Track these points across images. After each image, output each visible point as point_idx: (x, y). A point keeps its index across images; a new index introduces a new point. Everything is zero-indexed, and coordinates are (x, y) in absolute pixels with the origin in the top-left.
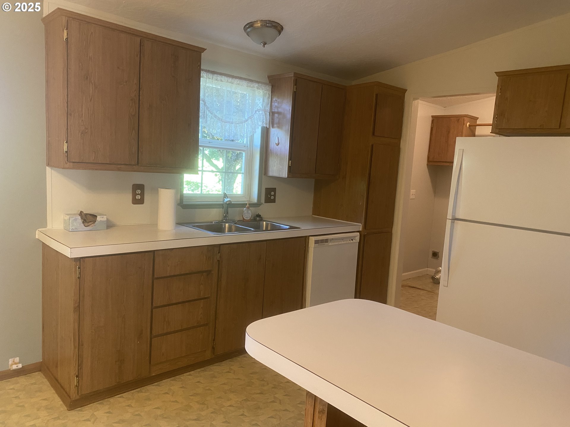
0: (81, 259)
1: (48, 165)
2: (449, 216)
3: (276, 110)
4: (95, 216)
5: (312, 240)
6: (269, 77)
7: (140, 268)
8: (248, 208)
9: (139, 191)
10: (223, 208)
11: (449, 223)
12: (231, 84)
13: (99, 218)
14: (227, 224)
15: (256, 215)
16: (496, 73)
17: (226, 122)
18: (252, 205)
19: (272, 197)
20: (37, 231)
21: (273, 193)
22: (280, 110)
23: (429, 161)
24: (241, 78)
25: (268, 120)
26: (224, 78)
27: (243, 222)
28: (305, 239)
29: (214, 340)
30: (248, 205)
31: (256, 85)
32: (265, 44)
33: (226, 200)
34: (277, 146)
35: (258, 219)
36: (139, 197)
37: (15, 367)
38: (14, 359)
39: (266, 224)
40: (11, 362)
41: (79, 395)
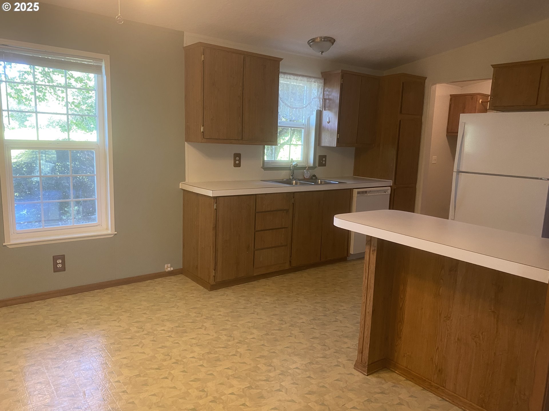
0: (217, 198)
1: (187, 141)
2: (455, 170)
3: (327, 97)
5: (355, 191)
6: (322, 73)
7: (248, 205)
8: (308, 170)
9: (238, 158)
10: (290, 170)
11: (455, 174)
12: (296, 80)
14: (294, 181)
15: (313, 175)
16: (491, 65)
17: (293, 108)
18: (310, 168)
19: (324, 162)
20: (180, 184)
21: (324, 159)
22: (330, 97)
23: (447, 132)
24: (303, 76)
25: (322, 105)
26: (292, 77)
27: (304, 179)
28: (351, 190)
29: (291, 256)
30: (308, 168)
31: (313, 80)
32: (322, 52)
33: (294, 164)
34: (328, 124)
35: (314, 178)
36: (237, 162)
37: (169, 269)
38: (168, 265)
39: (320, 181)
40: (166, 267)
41: (216, 282)
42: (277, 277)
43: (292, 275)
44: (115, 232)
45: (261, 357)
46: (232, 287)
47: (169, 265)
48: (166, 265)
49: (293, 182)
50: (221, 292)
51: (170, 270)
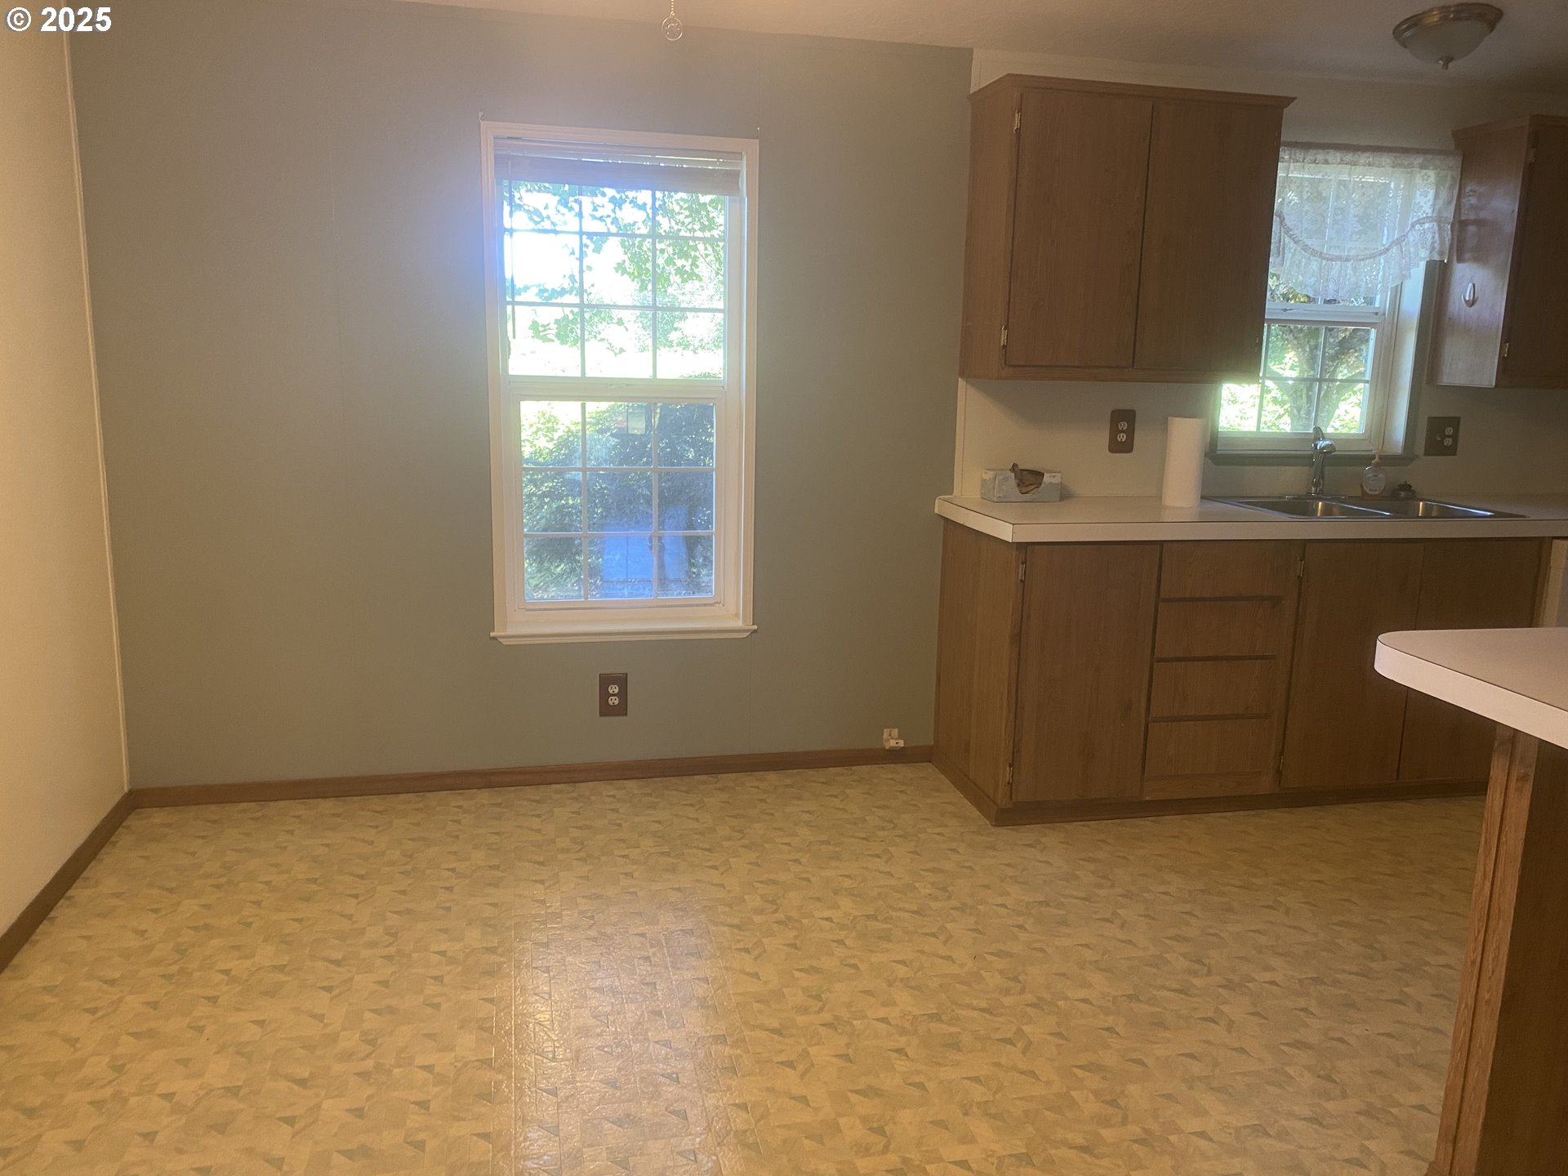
0: (1029, 547)
1: (962, 374)
3: (1472, 216)
4: (1039, 475)
5: (1562, 550)
6: (1455, 134)
7: (1131, 574)
8: (1377, 465)
9: (1123, 425)
10: (1311, 465)
12: (1349, 166)
13: (1047, 479)
14: (1320, 503)
15: (1400, 485)
17: (1332, 260)
18: (1388, 460)
19: (1448, 442)
20: (937, 501)
21: (1449, 431)
22: (1483, 214)
24: (1377, 149)
25: (1448, 243)
26: (1335, 156)
27: (1364, 498)
28: (1540, 544)
29: (1282, 753)
30: (1377, 459)
31: (1420, 160)
32: (1449, 59)
33: (1321, 444)
34: (1468, 308)
35: (1403, 494)
36: (1122, 437)
37: (893, 743)
38: (891, 731)
39: (1425, 506)
40: (885, 735)
41: (1014, 800)
42: (1225, 814)
44: (753, 624)
45: (1093, 1068)
46: (1067, 826)
47: (895, 732)
48: (885, 730)
49: (1317, 505)
50: (1028, 834)
51: (895, 745)
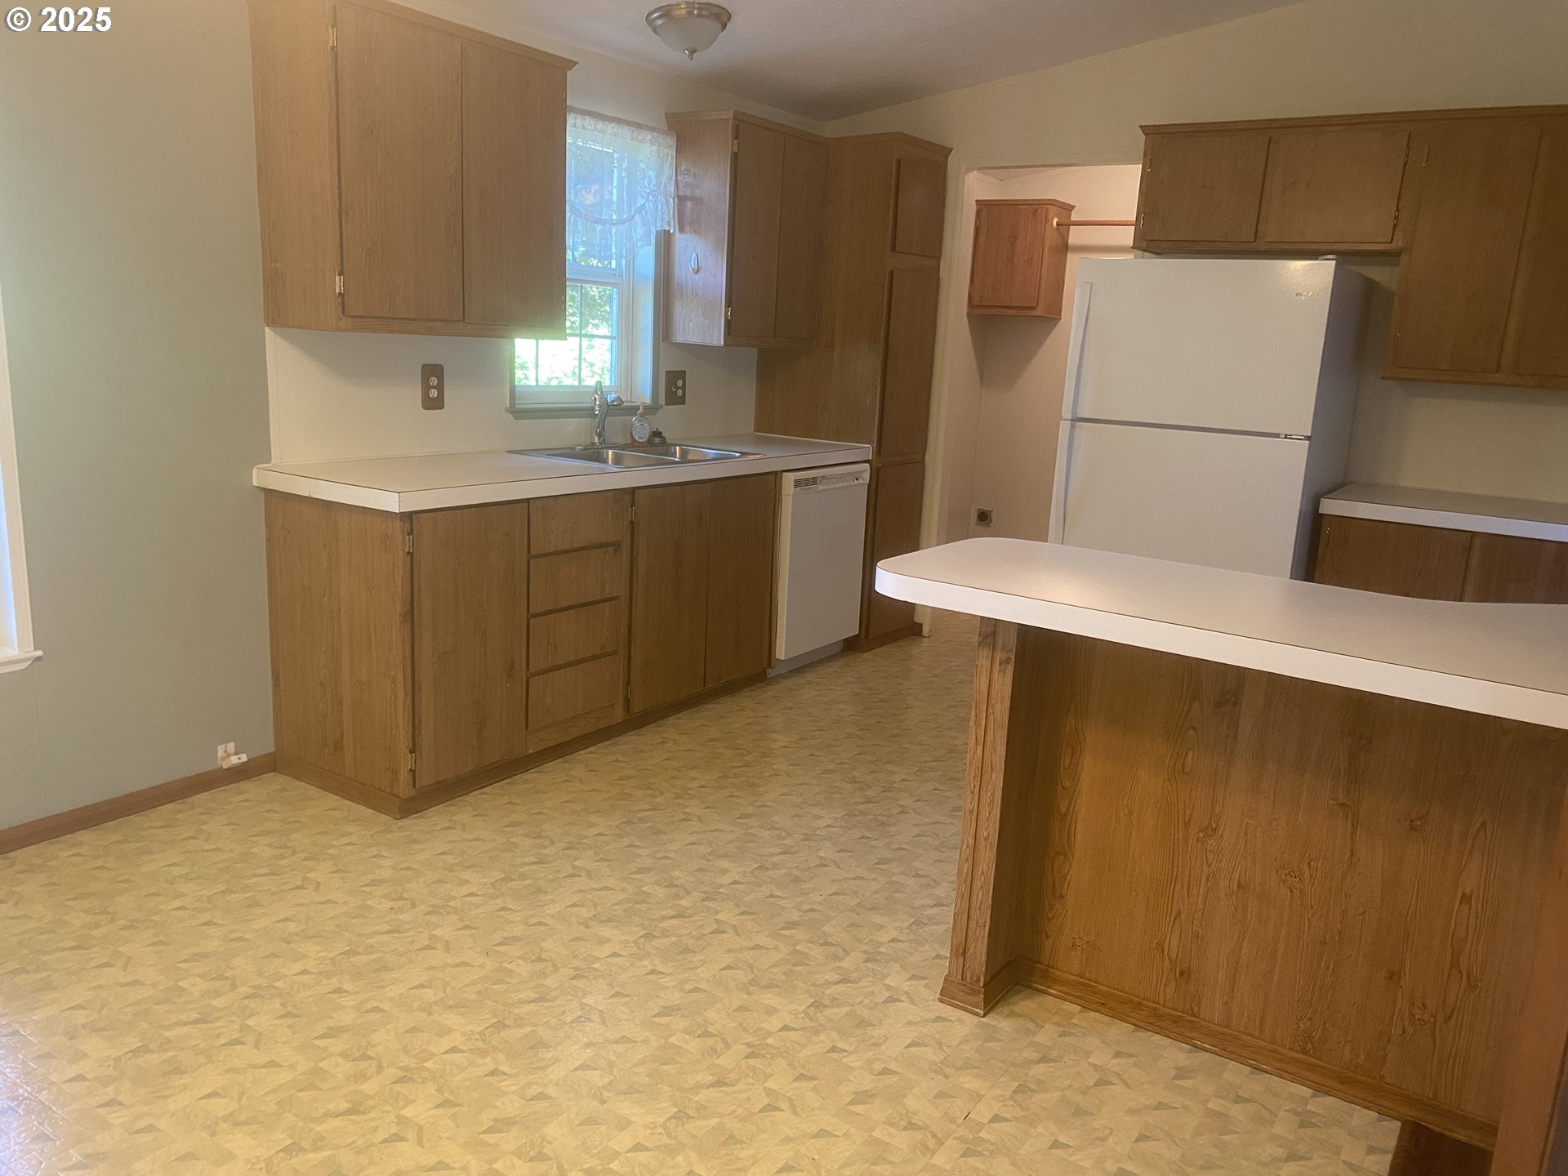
0: (414, 516)
1: (272, 322)
2: (1067, 413)
3: (689, 193)
5: (789, 480)
6: (668, 116)
7: (507, 535)
8: (642, 415)
9: (434, 381)
10: (594, 416)
11: (1065, 426)
14: (610, 452)
15: (656, 432)
16: (1141, 126)
18: (646, 410)
19: (680, 393)
20: (254, 471)
21: (680, 383)
22: (697, 192)
23: (971, 306)
24: (619, 121)
25: (672, 215)
26: (589, 122)
27: (634, 446)
28: (775, 477)
29: (628, 683)
30: (641, 410)
32: (692, 52)
34: (694, 275)
35: (657, 440)
36: (434, 393)
37: (234, 760)
38: (226, 746)
39: (681, 450)
40: (220, 753)
41: (417, 787)
42: (592, 749)
43: (632, 740)
44: (35, 650)
46: (468, 798)
47: (231, 747)
48: (219, 747)
49: (608, 454)
50: (436, 818)
51: (238, 761)
